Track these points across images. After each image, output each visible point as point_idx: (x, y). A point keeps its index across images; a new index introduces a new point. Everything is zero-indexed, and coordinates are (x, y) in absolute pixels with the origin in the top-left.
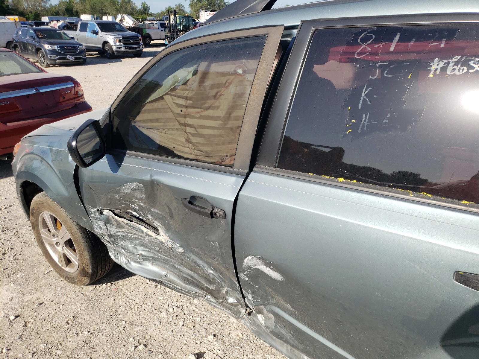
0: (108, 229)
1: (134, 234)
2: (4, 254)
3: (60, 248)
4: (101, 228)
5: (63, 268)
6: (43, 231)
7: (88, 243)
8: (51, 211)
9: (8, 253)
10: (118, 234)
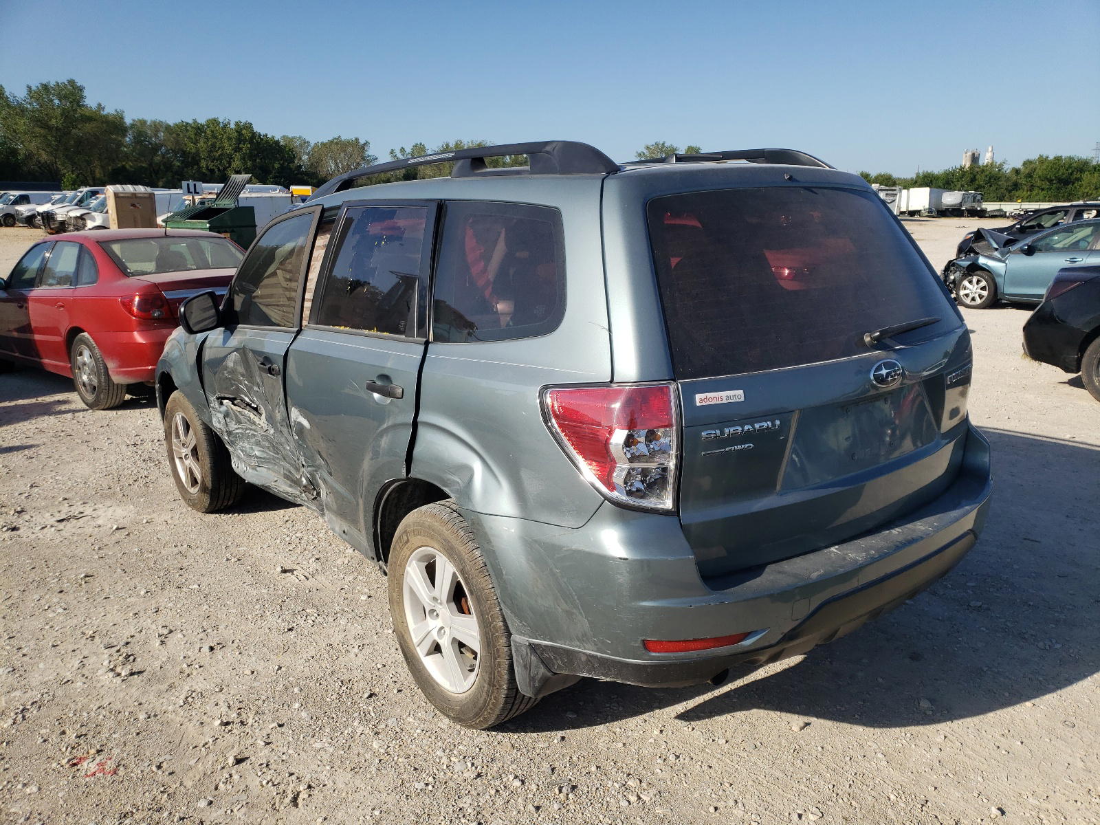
0: (227, 424)
1: (251, 429)
2: (135, 481)
3: (187, 462)
4: (219, 422)
5: (188, 489)
6: (174, 440)
7: (211, 447)
8: (184, 412)
9: (140, 481)
10: (237, 431)
